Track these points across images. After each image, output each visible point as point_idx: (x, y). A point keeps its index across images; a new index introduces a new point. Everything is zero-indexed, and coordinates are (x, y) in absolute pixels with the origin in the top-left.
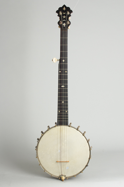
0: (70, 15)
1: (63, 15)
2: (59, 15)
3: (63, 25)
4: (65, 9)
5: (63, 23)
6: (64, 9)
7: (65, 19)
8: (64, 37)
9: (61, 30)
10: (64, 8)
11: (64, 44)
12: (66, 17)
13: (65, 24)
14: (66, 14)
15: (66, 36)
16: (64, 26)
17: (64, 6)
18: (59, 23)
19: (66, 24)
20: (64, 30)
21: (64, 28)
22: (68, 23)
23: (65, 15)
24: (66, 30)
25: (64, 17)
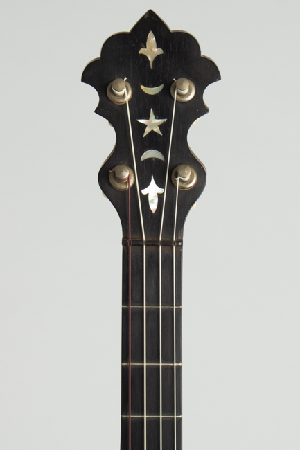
0: (197, 108)
1: (142, 105)
2: (107, 109)
3: (145, 198)
4: (159, 51)
5: (145, 184)
6: (151, 50)
7: (155, 141)
8: (153, 300)
9: (130, 244)
10: (151, 39)
11: (153, 357)
12: (165, 128)
13: (160, 184)
14: (167, 92)
15: (173, 292)
16: (153, 206)
17: (151, 22)
18: (106, 177)
19: (172, 185)
20: (153, 244)
21: (152, 219)
22: (188, 177)
23: (161, 106)
24: (168, 244)
25: (153, 124)
